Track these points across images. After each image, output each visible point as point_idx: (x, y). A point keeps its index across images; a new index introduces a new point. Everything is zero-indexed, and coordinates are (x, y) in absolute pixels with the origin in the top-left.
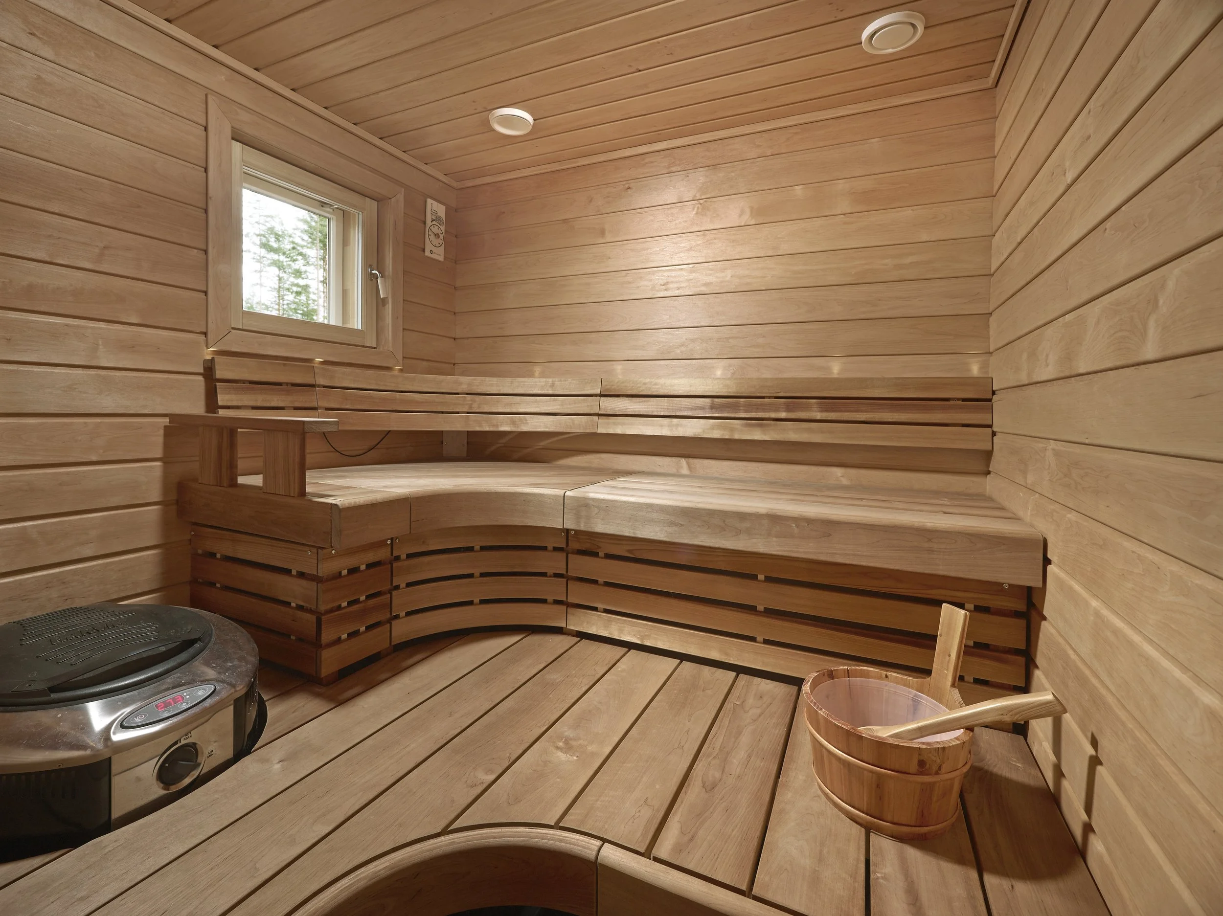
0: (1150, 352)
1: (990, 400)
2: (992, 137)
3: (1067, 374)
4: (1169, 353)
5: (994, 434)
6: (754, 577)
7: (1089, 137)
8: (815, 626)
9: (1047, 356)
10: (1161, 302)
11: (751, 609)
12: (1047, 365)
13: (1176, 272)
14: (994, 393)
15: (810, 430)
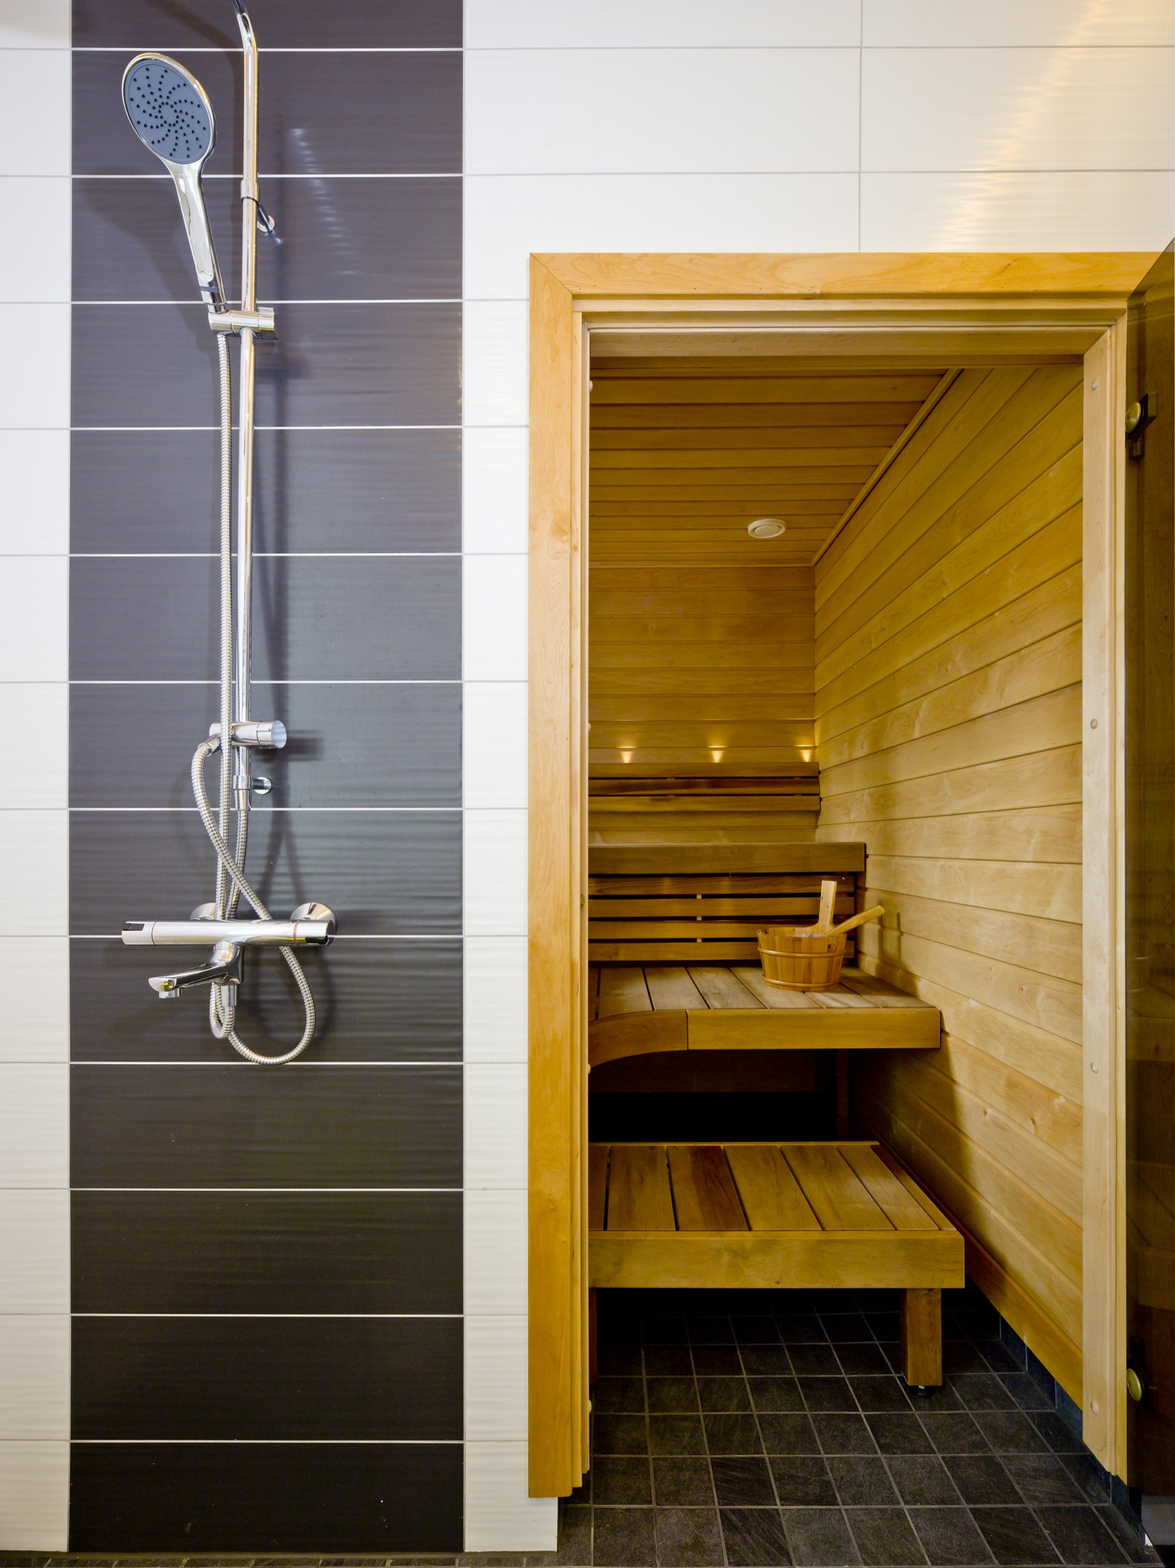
0: (917, 734)
1: (817, 777)
2: (812, 601)
3: (876, 751)
4: (923, 735)
5: (821, 800)
6: (694, 896)
7: (884, 629)
8: (737, 923)
9: (863, 743)
10: (920, 713)
11: (692, 919)
12: (863, 748)
13: (925, 701)
14: (820, 772)
15: (704, 803)
